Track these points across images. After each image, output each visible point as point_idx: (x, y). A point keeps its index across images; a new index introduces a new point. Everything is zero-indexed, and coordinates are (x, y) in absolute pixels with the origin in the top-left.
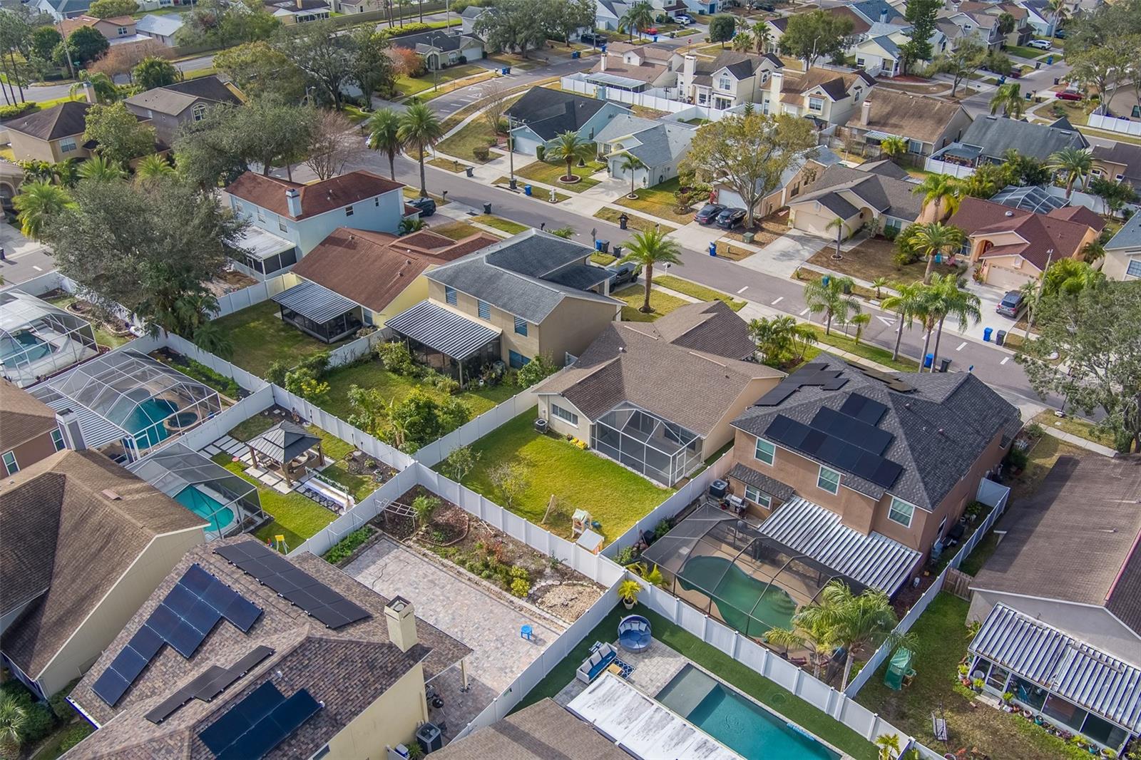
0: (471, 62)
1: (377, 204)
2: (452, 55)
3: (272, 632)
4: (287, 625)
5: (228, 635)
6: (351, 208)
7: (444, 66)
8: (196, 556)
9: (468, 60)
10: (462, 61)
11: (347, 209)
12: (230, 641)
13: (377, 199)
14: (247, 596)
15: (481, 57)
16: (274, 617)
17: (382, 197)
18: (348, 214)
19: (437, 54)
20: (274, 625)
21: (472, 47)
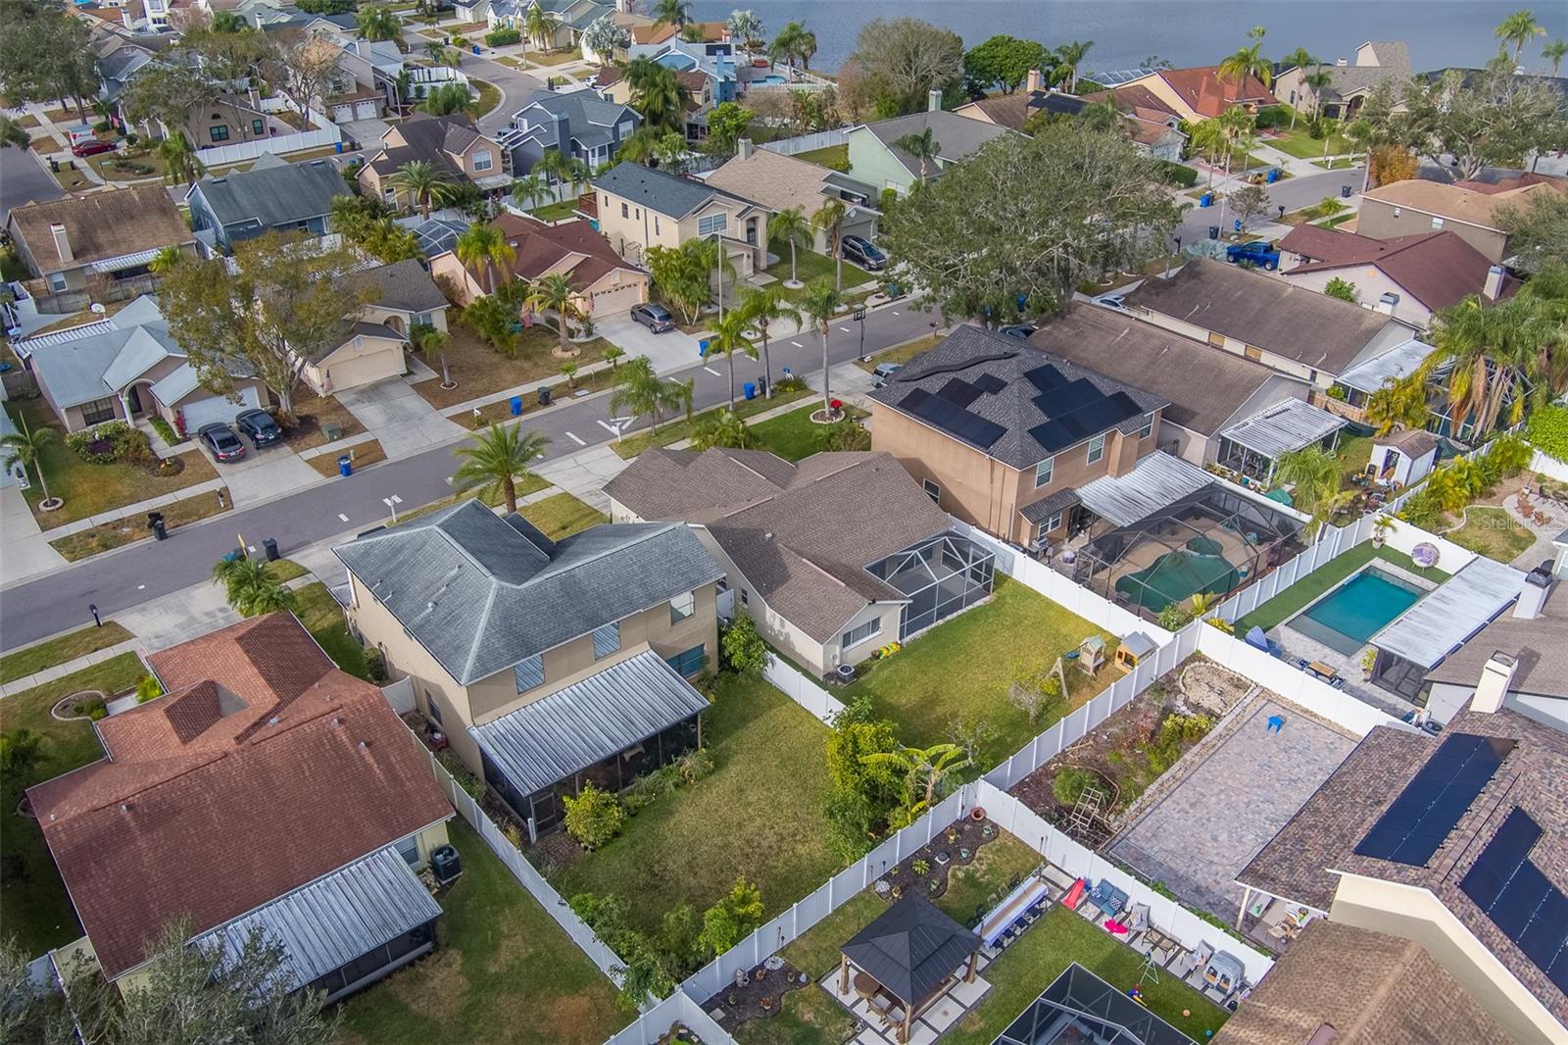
3: (1536, 802)
4: (1528, 783)
5: (1546, 858)
8: (1444, 886)
12: (1552, 857)
14: (1496, 823)
16: (1520, 796)
20: (1528, 799)
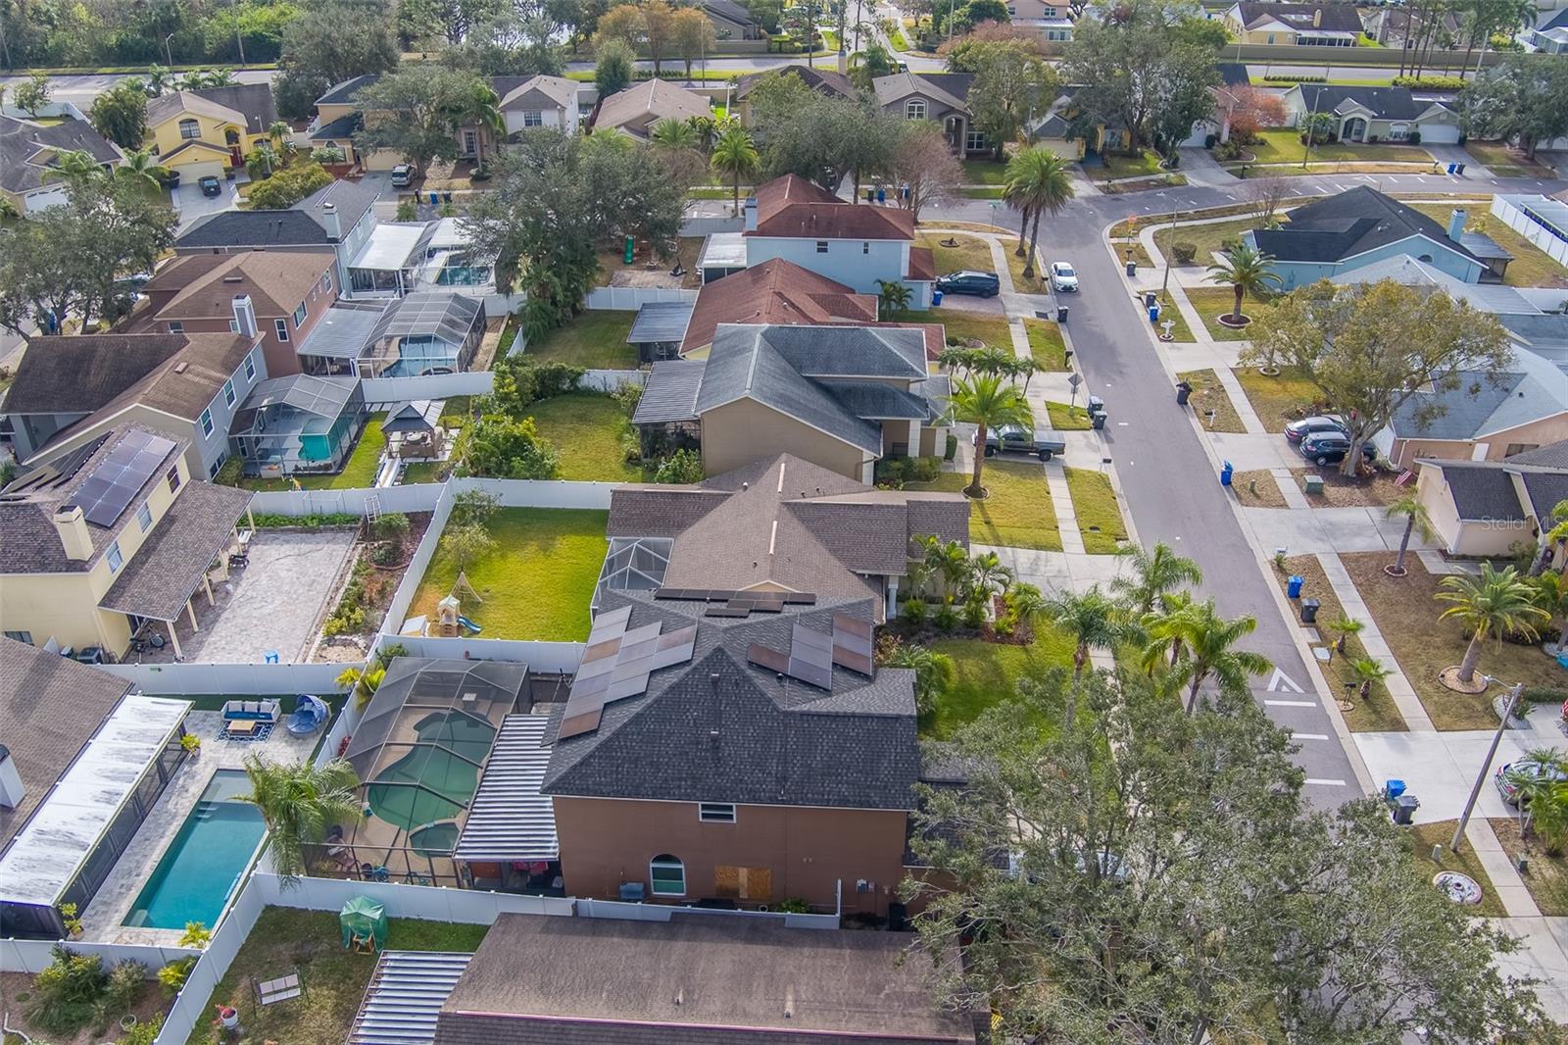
0: (1429, 145)
1: (866, 251)
2: (1400, 127)
6: (826, 244)
7: (1373, 140)
9: (1422, 140)
10: (1414, 139)
11: (819, 244)
13: (866, 245)
15: (1456, 142)
17: (875, 245)
18: (819, 250)
19: (1367, 119)
21: (1442, 122)
